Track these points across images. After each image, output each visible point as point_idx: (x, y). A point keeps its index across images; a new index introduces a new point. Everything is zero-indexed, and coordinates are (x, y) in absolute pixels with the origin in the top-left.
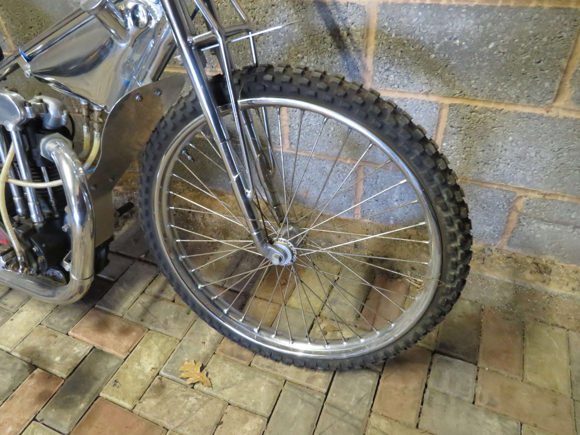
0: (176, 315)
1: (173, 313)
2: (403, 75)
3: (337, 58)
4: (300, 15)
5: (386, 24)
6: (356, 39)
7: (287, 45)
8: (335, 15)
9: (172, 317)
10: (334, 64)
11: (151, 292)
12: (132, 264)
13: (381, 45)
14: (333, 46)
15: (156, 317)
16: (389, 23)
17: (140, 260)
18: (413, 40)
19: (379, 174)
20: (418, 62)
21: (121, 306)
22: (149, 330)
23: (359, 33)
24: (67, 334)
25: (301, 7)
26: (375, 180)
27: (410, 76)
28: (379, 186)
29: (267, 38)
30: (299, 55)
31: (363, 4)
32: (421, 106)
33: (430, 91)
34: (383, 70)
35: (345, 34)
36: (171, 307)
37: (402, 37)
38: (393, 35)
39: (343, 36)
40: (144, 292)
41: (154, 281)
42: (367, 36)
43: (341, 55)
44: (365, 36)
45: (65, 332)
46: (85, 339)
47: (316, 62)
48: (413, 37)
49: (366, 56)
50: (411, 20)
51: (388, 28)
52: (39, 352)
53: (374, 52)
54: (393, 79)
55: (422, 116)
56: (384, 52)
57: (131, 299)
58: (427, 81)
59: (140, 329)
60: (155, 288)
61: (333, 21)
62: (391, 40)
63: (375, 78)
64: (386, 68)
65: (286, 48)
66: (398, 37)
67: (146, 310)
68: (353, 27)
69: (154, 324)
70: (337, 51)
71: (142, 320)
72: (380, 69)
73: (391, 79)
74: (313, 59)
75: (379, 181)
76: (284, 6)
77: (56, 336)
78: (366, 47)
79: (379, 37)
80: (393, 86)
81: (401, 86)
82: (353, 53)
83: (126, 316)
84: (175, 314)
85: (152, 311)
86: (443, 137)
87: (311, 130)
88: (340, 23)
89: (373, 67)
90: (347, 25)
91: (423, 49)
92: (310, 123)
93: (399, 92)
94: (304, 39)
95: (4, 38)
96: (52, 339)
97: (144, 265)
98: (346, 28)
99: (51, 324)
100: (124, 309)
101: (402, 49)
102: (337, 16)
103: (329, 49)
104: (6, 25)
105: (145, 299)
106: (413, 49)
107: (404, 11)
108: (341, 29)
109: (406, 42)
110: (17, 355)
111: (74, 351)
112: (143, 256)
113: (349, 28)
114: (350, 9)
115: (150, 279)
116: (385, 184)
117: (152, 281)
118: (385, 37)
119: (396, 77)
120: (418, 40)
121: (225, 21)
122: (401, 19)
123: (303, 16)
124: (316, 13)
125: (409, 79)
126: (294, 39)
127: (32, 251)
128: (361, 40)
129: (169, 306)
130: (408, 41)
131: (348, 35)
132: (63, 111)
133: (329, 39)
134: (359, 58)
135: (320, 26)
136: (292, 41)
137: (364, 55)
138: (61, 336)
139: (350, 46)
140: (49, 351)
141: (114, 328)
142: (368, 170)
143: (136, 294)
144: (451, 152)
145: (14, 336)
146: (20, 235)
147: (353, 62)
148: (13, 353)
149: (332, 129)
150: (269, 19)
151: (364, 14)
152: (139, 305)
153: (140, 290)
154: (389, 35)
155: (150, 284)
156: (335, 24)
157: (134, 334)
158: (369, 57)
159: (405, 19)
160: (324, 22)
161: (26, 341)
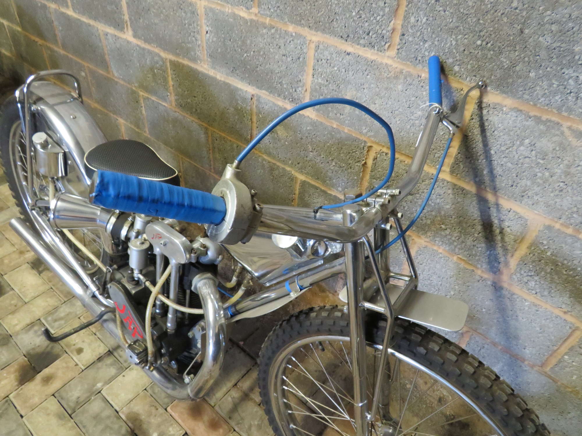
0: (260, 423)
1: (258, 419)
2: (545, 287)
3: (481, 245)
4: (457, 198)
5: (545, 242)
6: (507, 239)
7: (433, 213)
8: (493, 212)
9: (256, 423)
10: (475, 248)
11: (242, 387)
12: (230, 348)
13: (531, 255)
14: (480, 234)
15: (242, 419)
16: (548, 242)
17: (238, 346)
18: (569, 266)
19: (486, 346)
20: (566, 285)
21: (214, 395)
22: (234, 430)
23: (512, 237)
24: (166, 410)
25: (461, 192)
26: (479, 348)
27: (553, 291)
28: (481, 354)
29: (415, 200)
30: (443, 226)
31: (526, 218)
32: (553, 319)
33: (569, 311)
34: (525, 274)
35: (498, 231)
36: (257, 412)
37: (558, 259)
38: (549, 254)
39: (494, 232)
40: (236, 385)
41: (246, 375)
42: (520, 242)
43: (486, 244)
44: (518, 241)
45: (165, 406)
46: (180, 421)
47: (457, 238)
48: (569, 264)
49: (512, 256)
50: (574, 251)
51: (545, 246)
52: (141, 421)
53: (522, 257)
54: (533, 286)
55: (552, 326)
56: (534, 261)
57: (224, 389)
58: (569, 303)
59: (226, 427)
60: (246, 384)
61: (489, 216)
62: (544, 256)
63: (514, 277)
64: (530, 274)
65: (431, 215)
66: (553, 258)
67: (235, 408)
68: (508, 230)
69: (239, 425)
70: (483, 240)
71: (230, 418)
72: (522, 272)
73: (531, 285)
74: (456, 235)
75: (482, 350)
76: (443, 184)
77: (157, 409)
78: (516, 250)
79: (533, 248)
80: (530, 291)
81: (539, 294)
82: (499, 249)
83: (217, 408)
84: (259, 421)
85: (240, 410)
86: (567, 351)
87: (430, 284)
88: (496, 221)
89: (515, 267)
90: (503, 226)
91: (577, 277)
92: (431, 279)
93: (535, 297)
94: (454, 217)
95: (169, 94)
96: (153, 410)
97: (240, 353)
98: (501, 227)
99: (154, 393)
100: (217, 399)
101: (553, 267)
102: (495, 215)
103: (476, 235)
104: (173, 85)
105: (235, 394)
106: (565, 273)
107: (570, 241)
108: (495, 225)
109: (559, 264)
110: (123, 417)
111: (170, 432)
112: (241, 343)
113: (503, 229)
114: (511, 215)
115: (243, 372)
116: (488, 356)
117: (245, 375)
118: (539, 251)
119: (537, 286)
120: (574, 269)
121: (380, 170)
122: (563, 245)
123: (459, 200)
124: (474, 203)
125: (550, 292)
126: (443, 213)
127: (160, 352)
128: (512, 243)
129: (255, 410)
130: (563, 264)
131: (501, 232)
132: (219, 255)
133: (479, 228)
134: (504, 255)
135: (474, 214)
136: (440, 213)
137: (510, 255)
138: (161, 410)
139: (499, 242)
140: (149, 423)
141: (206, 418)
142: (475, 338)
143: (229, 384)
144: (570, 365)
145: (123, 395)
146: (155, 337)
147: (496, 255)
148: (120, 414)
149: (452, 293)
150: (424, 187)
151: (524, 225)
152: (230, 399)
153: (233, 381)
154: (544, 252)
155: (243, 377)
156: (490, 220)
157: (221, 431)
158: (514, 257)
159: (567, 247)
160: (479, 214)
161: (132, 405)
